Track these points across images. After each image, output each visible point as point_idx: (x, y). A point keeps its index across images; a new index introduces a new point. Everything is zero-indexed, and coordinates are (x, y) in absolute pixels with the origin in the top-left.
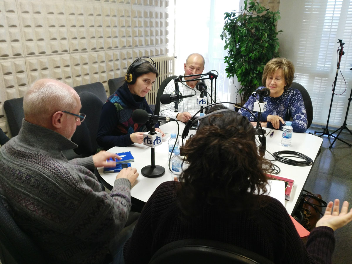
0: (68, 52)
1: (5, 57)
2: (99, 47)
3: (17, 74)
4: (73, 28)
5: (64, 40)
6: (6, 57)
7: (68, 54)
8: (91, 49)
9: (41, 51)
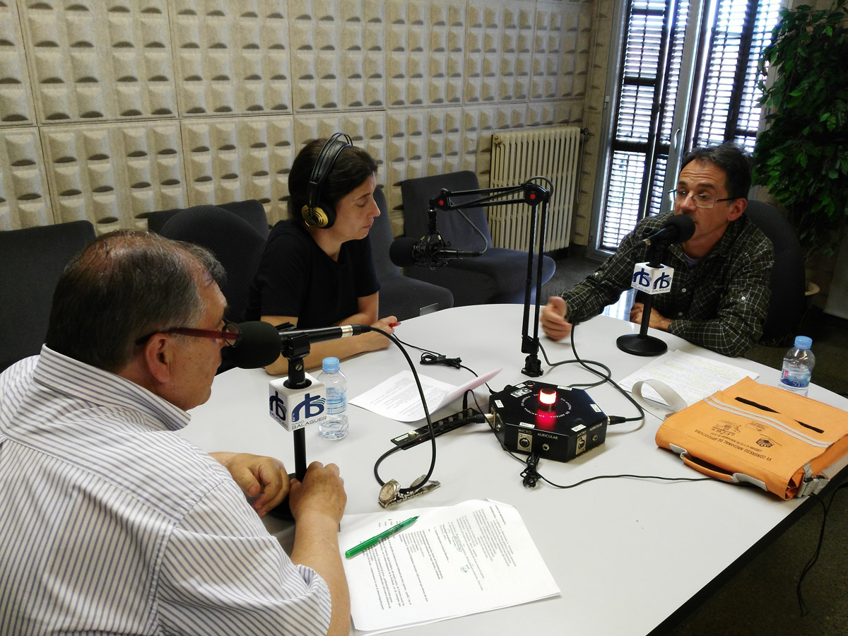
0: (290, 110)
1: (134, 117)
2: (370, 101)
3: (159, 156)
4: (306, 51)
5: (281, 81)
6: (134, 115)
7: (288, 114)
8: (349, 104)
9: (218, 105)
